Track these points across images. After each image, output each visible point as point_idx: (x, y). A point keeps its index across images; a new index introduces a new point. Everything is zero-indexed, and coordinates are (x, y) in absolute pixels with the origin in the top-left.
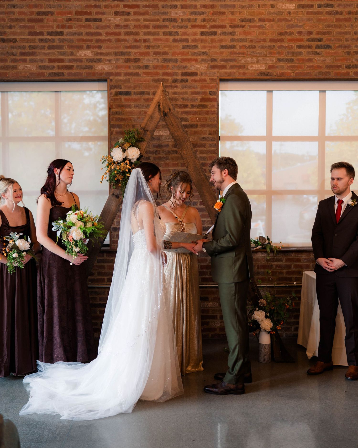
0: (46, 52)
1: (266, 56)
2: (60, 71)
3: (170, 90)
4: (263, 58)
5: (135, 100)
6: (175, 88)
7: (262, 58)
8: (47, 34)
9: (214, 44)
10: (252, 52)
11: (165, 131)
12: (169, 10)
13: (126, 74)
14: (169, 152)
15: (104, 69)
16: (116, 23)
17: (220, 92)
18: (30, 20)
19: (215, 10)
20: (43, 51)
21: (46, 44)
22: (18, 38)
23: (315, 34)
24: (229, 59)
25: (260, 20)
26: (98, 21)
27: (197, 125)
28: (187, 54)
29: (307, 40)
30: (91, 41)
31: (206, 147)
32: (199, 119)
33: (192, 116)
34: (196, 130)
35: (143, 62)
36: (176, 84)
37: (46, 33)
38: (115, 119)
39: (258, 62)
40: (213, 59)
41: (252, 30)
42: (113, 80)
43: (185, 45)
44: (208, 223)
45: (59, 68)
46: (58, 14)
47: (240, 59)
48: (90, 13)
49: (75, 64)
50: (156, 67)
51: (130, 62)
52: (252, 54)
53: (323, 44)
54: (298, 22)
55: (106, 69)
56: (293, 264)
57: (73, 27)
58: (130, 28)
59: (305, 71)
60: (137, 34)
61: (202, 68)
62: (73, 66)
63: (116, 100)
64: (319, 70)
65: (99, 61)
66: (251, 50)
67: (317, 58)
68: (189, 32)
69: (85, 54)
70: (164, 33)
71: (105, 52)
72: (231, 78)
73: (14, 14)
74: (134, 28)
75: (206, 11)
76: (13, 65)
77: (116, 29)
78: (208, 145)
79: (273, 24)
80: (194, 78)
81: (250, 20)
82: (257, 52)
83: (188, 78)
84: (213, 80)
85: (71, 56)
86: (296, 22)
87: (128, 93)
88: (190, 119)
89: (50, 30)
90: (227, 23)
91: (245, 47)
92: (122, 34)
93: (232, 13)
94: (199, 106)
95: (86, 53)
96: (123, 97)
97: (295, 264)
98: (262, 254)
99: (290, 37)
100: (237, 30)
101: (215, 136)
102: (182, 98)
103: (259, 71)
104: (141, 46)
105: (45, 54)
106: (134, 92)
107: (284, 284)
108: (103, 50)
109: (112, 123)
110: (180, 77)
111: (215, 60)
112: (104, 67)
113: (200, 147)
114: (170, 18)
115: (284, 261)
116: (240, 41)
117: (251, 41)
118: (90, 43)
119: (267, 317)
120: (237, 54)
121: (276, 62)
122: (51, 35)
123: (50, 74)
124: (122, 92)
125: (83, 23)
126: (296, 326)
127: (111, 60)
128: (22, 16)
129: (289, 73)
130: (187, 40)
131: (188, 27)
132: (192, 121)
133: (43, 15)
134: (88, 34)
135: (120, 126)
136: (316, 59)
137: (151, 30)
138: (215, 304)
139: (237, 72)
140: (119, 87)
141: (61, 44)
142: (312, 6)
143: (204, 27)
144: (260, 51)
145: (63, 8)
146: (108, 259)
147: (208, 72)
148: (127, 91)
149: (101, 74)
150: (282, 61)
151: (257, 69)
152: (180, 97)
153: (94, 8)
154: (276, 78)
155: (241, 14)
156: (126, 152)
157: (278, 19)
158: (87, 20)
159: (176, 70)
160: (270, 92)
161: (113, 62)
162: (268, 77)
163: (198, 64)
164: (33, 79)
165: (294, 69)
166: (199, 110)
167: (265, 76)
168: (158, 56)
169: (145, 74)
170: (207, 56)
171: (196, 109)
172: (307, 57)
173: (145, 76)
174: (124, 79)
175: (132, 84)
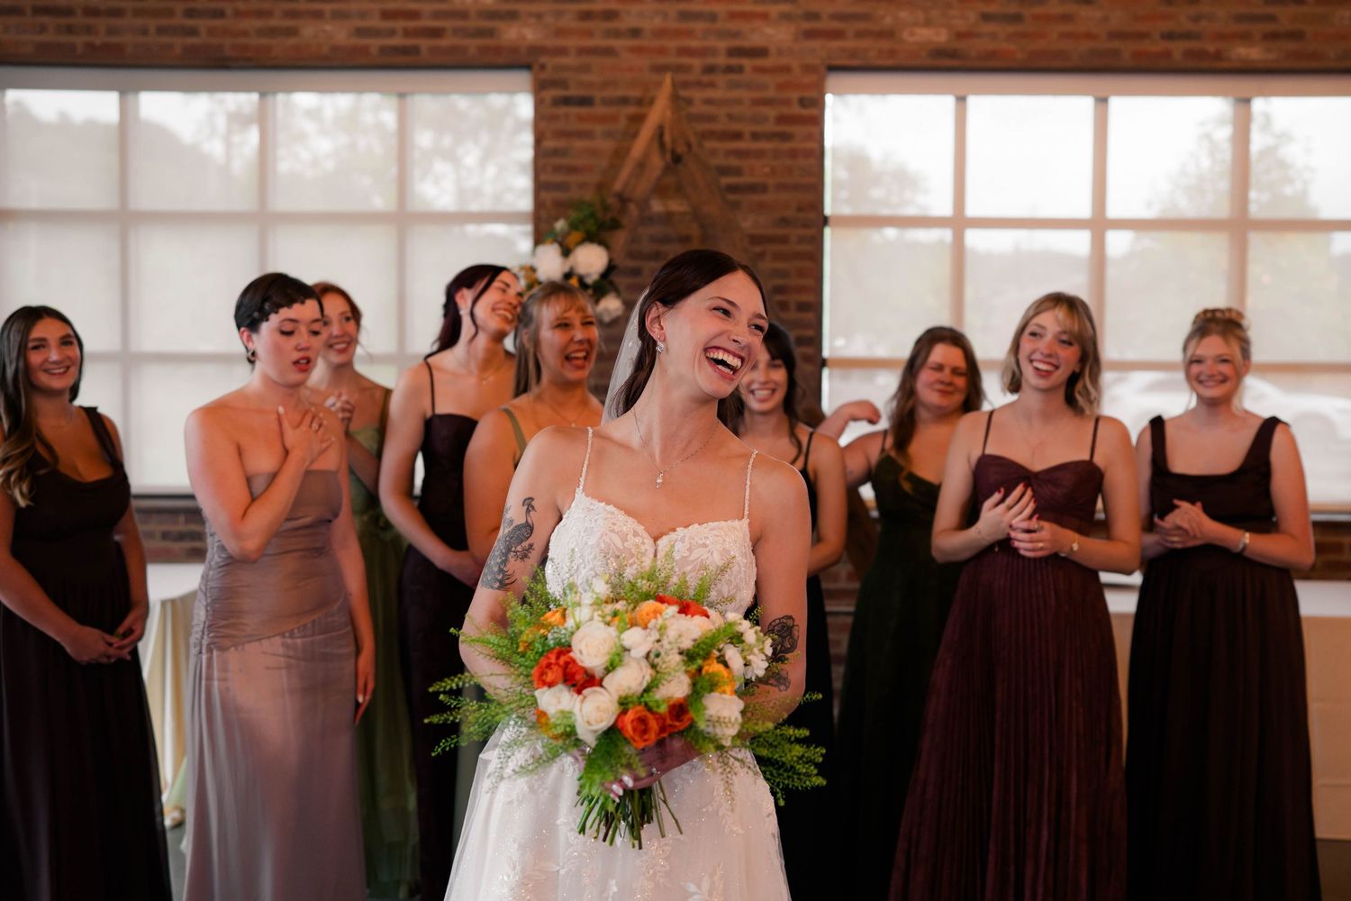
1: (949, 5)
2: (410, 41)
3: (697, 95)
4: (943, 12)
5: (603, 119)
6: (710, 89)
7: (939, 12)
11: (680, 202)
13: (582, 51)
15: (524, 38)
17: (829, 98)
24: (852, 14)
27: (766, 187)
31: (788, 245)
32: (773, 171)
33: (752, 162)
34: (762, 198)
35: (624, 21)
36: (712, 77)
38: (551, 169)
39: (928, 23)
40: (810, 12)
42: (549, 67)
45: (407, 33)
47: (881, 13)
49: (448, 24)
50: (661, 33)
51: (591, 20)
55: (529, 37)
59: (1054, 48)
61: (781, 36)
62: (444, 29)
63: (554, 118)
64: (1091, 44)
65: (512, 16)
67: (1085, 12)
72: (854, 62)
76: (287, 26)
78: (793, 239)
80: (759, 62)
83: (747, 63)
84: (808, 69)
85: (438, 2)
87: (585, 101)
88: (747, 171)
94: (771, 136)
96: (574, 110)
101: (813, 216)
102: (727, 115)
103: (930, 47)
106: (602, 100)
109: (543, 177)
110: (722, 60)
111: (815, 16)
112: (524, 31)
113: (773, 244)
121: (975, 22)
123: (383, 50)
124: (571, 97)
127: (544, 13)
129: (1012, 51)
132: (752, 175)
135: (562, 187)
139: (873, 47)
140: (562, 84)
147: (796, 48)
148: (583, 94)
149: (514, 50)
150: (993, 21)
151: (924, 40)
152: (722, 112)
154: (976, 64)
156: (571, 256)
159: (713, 42)
160: (961, 100)
161: (549, 20)
162: (955, 63)
163: (770, 28)
164: (339, 63)
165: (1023, 41)
166: (771, 145)
167: (946, 59)
168: (665, 6)
169: (632, 50)
170: (795, 5)
171: (763, 145)
172: (1059, 10)
173: (631, 56)
174: (577, 63)
175: (596, 76)
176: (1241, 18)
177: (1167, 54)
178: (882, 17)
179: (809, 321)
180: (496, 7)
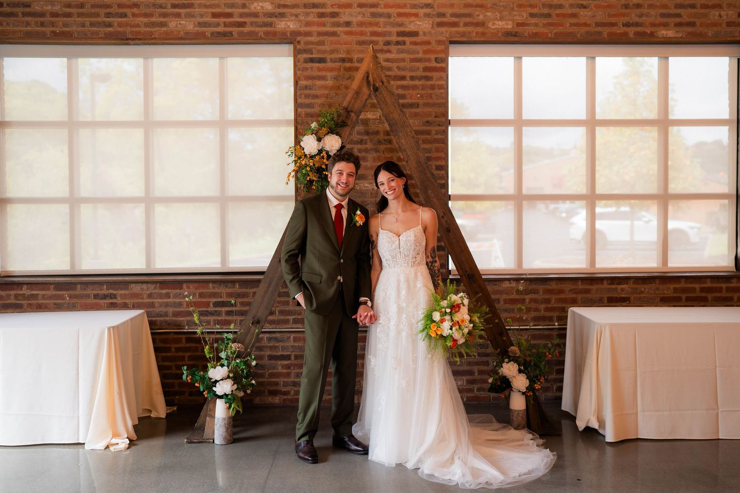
0: (208, 3)
1: (512, 9)
2: (227, 29)
3: (381, 56)
4: (509, 13)
5: (332, 70)
6: (388, 54)
7: (507, 13)
11: (374, 113)
13: (319, 34)
14: (380, 142)
15: (289, 27)
17: (449, 58)
20: (203, 2)
24: (463, 14)
27: (418, 105)
28: (404, 6)
31: (430, 135)
32: (422, 96)
33: (411, 91)
34: (416, 110)
35: (342, 18)
36: (389, 47)
38: (303, 96)
39: (501, 19)
40: (440, 13)
42: (302, 43)
45: (225, 25)
47: (477, 13)
49: (247, 20)
50: (361, 24)
51: (324, 17)
52: (493, 6)
55: (291, 27)
56: (554, 297)
59: (568, 31)
61: (425, 25)
62: (245, 23)
63: (305, 69)
64: (587, 29)
65: (282, 15)
66: (493, 1)
67: (582, 12)
69: (262, 7)
71: (290, 4)
72: (464, 39)
76: (161, 22)
78: (433, 132)
80: (414, 39)
82: (501, 4)
83: (406, 39)
84: (439, 42)
85: (242, 8)
87: (322, 60)
88: (408, 96)
94: (420, 78)
95: (264, 5)
96: (316, 65)
97: (557, 297)
98: (510, 283)
101: (443, 119)
102: (397, 67)
103: (503, 31)
105: (206, 6)
106: (331, 59)
107: (542, 326)
108: (287, 2)
109: (299, 101)
110: (394, 38)
111: (443, 15)
112: (289, 23)
113: (422, 135)
115: (541, 293)
119: (520, 371)
120: (473, 6)
121: (526, 18)
123: (212, 34)
124: (314, 58)
126: (559, 384)
127: (299, 14)
129: (546, 33)
132: (411, 97)
135: (310, 106)
136: (582, 13)
139: (473, 31)
140: (310, 51)
144: (505, 3)
147: (433, 32)
148: (320, 57)
149: (284, 34)
150: (535, 17)
151: (500, 27)
152: (394, 65)
154: (527, 40)
156: (322, 141)
159: (389, 29)
160: (519, 58)
161: (302, 18)
162: (516, 39)
163: (419, 21)
164: (188, 41)
165: (551, 27)
166: (421, 83)
167: (512, 37)
168: (363, 10)
169: (347, 33)
170: (432, 9)
171: (417, 82)
172: (570, 11)
173: (346, 36)
174: (317, 40)
175: (328, 47)
176: (663, 15)
177: (626, 34)
178: (478, 15)
179: (443, 175)
180: (274, 11)
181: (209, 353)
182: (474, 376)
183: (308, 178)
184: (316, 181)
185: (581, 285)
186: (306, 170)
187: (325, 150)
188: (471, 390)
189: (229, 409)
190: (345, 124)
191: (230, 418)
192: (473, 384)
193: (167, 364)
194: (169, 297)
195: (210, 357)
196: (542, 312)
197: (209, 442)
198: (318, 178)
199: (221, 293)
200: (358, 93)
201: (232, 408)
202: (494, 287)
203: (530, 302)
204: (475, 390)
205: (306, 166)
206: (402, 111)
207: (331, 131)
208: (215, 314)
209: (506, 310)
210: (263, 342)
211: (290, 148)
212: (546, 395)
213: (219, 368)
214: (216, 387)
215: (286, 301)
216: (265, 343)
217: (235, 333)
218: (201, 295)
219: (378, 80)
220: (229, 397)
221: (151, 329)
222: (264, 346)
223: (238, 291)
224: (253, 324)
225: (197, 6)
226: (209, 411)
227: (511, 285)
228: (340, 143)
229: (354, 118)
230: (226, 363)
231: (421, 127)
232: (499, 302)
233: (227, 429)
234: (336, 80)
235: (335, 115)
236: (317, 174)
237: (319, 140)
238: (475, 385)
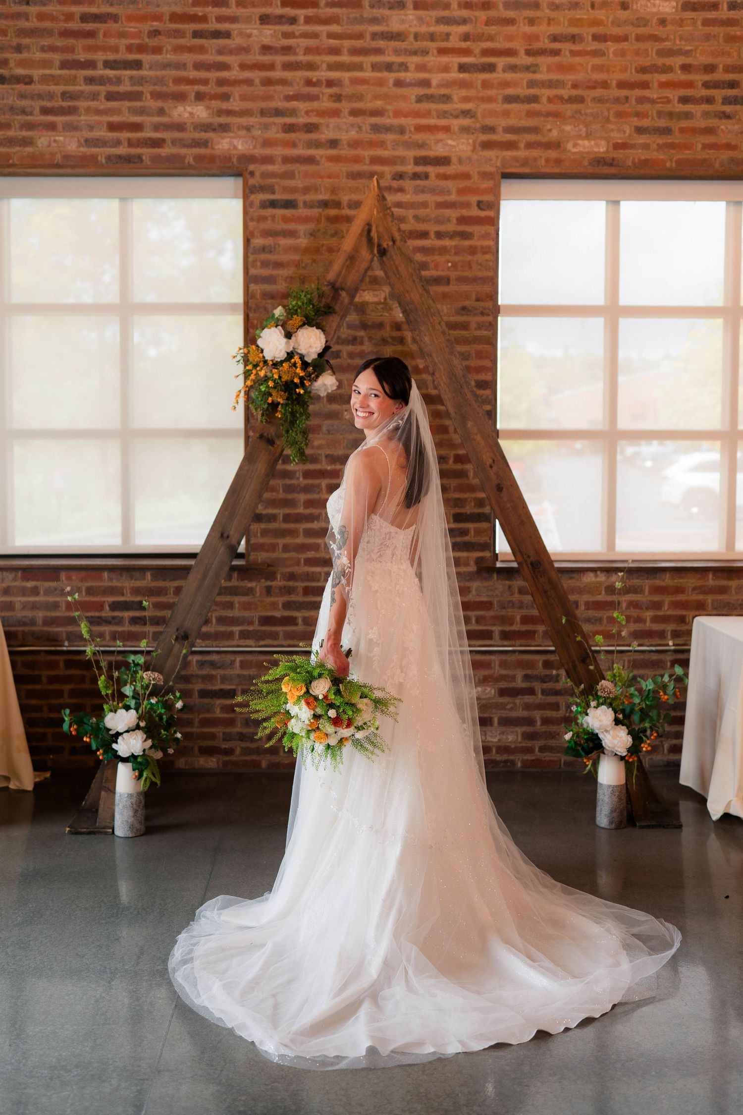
0: (102, 107)
1: (607, 120)
2: (133, 151)
4: (602, 126)
6: (399, 194)
7: (598, 126)
8: (104, 65)
9: (490, 93)
10: (576, 112)
11: (376, 293)
12: (387, 12)
13: (287, 160)
14: (384, 341)
15: (235, 147)
16: (263, 41)
17: (502, 201)
18: (66, 33)
19: (492, 13)
20: (94, 104)
21: (102, 89)
22: (36, 73)
23: (721, 70)
24: (524, 127)
25: (596, 38)
26: (222, 38)
27: (449, 280)
28: (427, 114)
29: (703, 85)
30: (205, 82)
31: (468, 330)
32: (455, 265)
33: (436, 258)
34: (446, 289)
35: (324, 133)
36: (401, 183)
37: (101, 63)
38: (259, 264)
39: (588, 136)
40: (487, 126)
41: (577, 60)
42: (257, 174)
43: (422, 93)
44: (473, 504)
45: (131, 143)
46: (130, 18)
47: (549, 127)
48: (204, 19)
49: (167, 135)
50: (355, 144)
51: (294, 132)
52: (576, 115)
53: (739, 94)
54: (683, 43)
55: (240, 147)
56: (667, 599)
57: (165, 49)
58: (295, 54)
59: (699, 157)
60: (311, 67)
61: (461, 147)
62: (163, 140)
63: (262, 219)
64: (731, 153)
65: (224, 128)
66: (575, 107)
67: (724, 126)
68: (432, 63)
69: (191, 114)
70: (375, 67)
71: (237, 109)
72: (527, 170)
73: (27, 19)
74: (305, 54)
75: (472, 17)
76: (24, 137)
77: (264, 54)
78: (473, 325)
79: (626, 47)
80: (442, 170)
81: (573, 38)
82: (588, 111)
83: (431, 170)
84: (485, 175)
85: (159, 116)
86: (678, 42)
87: (290, 204)
88: (432, 265)
89: (111, 57)
90: (519, 45)
91: (561, 98)
92: (279, 67)
93: (532, 22)
94: (453, 235)
95: (194, 111)
96: (280, 212)
97: (673, 599)
98: (597, 576)
99: (663, 78)
100: (543, 61)
101: (489, 304)
102: (415, 216)
103: (592, 156)
104: (321, 96)
105: (98, 112)
106: (305, 203)
107: (648, 646)
108: (234, 104)
109: (252, 271)
110: (410, 168)
111: (491, 129)
112: (235, 142)
113: (457, 329)
114: (387, 33)
115: (647, 592)
116: (550, 87)
117: (575, 86)
118: (202, 88)
119: (617, 722)
120: (542, 115)
121: (630, 135)
122: (112, 68)
123: (109, 158)
124: (278, 201)
125: (187, 41)
126: (674, 742)
127: (253, 126)
128: (47, 24)
129: (662, 160)
130: (426, 83)
131: (430, 53)
132: (436, 267)
133: (94, 22)
134: (198, 66)
135: (270, 280)
136: (722, 127)
137: (345, 58)
138: (487, 691)
139: (541, 157)
140: (270, 189)
141: (136, 88)
142: (715, 6)
143: (467, 52)
144: (596, 110)
145: (140, 6)
146: (242, 587)
147: (475, 157)
148: (288, 198)
149: (228, 159)
150: (645, 134)
151: (586, 150)
152: (410, 214)
153: (213, 7)
154: (632, 172)
155: (552, 22)
156: (293, 338)
157: (637, 35)
158: (196, 34)
159: (401, 152)
160: (613, 204)
161: (257, 132)
162: (613, 170)
163: (452, 139)
164: (69, 171)
165: (672, 151)
166: (453, 243)
167: (605, 167)
168: (359, 120)
169: (331, 159)
170: (473, 120)
171: (446, 242)
172: (702, 124)
173: (330, 164)
174: (282, 170)
175: (299, 182)
178: (550, 130)
179: (487, 397)
180: (210, 120)
181: (107, 687)
182: (534, 726)
183: (270, 399)
184: (282, 404)
185: (713, 579)
186: (268, 387)
187: (298, 353)
188: (529, 750)
189: (138, 779)
190: (331, 310)
191: (139, 794)
192: (533, 740)
193: (34, 702)
194: (38, 594)
195: (107, 695)
196: (648, 624)
197: (106, 833)
198: (287, 399)
199: (122, 588)
200: (352, 258)
201: (144, 778)
202: (570, 581)
203: (628, 608)
204: (537, 750)
205: (266, 379)
206: (425, 289)
207: (309, 322)
208: (113, 621)
209: (589, 620)
210: (192, 669)
211: (240, 349)
212: (652, 759)
213: (121, 712)
214: (117, 743)
215: (229, 602)
216: (194, 669)
217: (149, 653)
218: (90, 591)
219: (386, 237)
220: (139, 760)
221: (9, 646)
222: (192, 675)
223: (149, 585)
224: (177, 639)
225: (83, 112)
226: (106, 782)
227: (598, 579)
228: (323, 340)
229: (346, 300)
230: (132, 703)
231: (453, 316)
232: (577, 607)
233: (136, 812)
234: (312, 238)
235: (315, 295)
236: (285, 393)
237: (288, 336)
238: (535, 742)
